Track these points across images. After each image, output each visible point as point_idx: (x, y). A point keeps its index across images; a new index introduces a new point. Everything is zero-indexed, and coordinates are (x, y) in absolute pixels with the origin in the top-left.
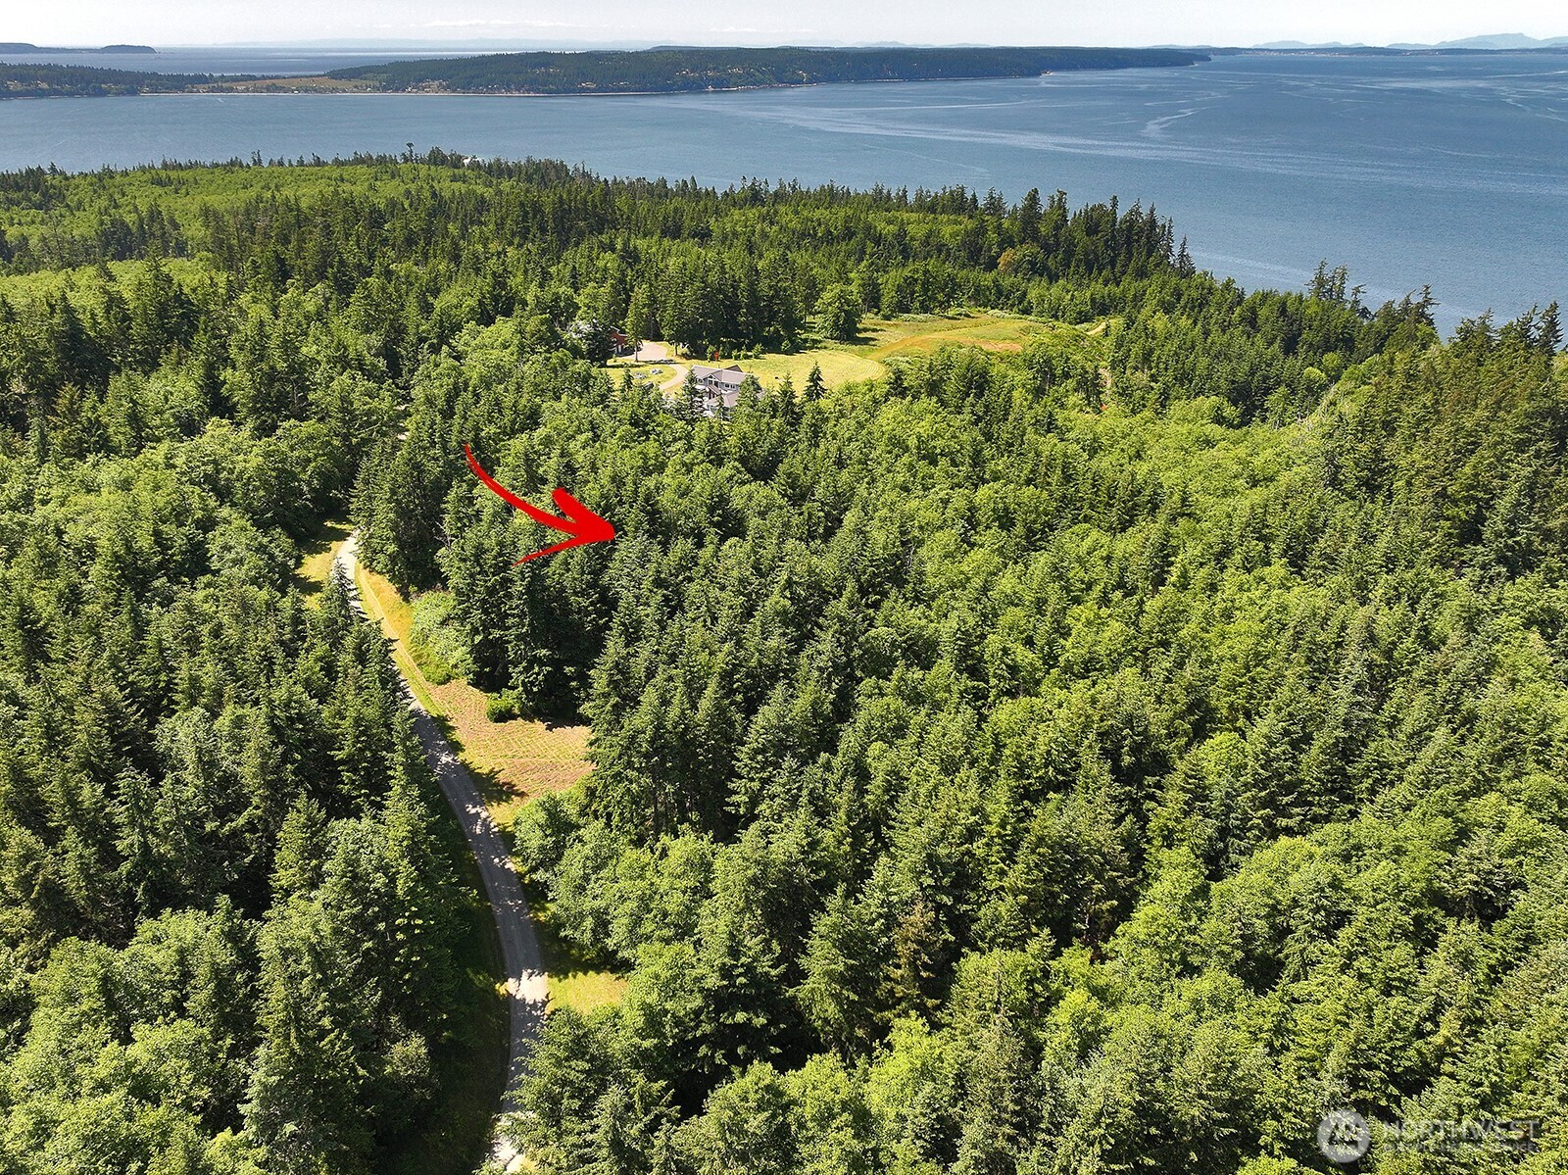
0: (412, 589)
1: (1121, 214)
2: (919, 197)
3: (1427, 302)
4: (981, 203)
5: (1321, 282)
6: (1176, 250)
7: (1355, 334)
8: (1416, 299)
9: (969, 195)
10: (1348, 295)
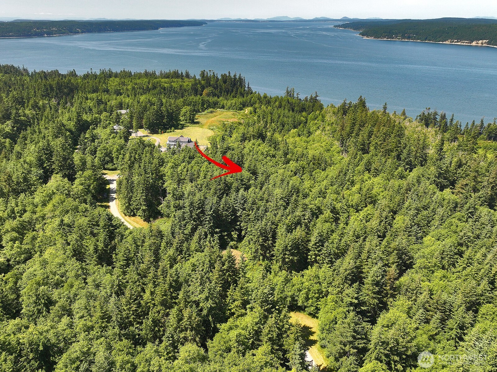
0: (151, 219)
1: (232, 76)
2: (161, 74)
3: (317, 96)
4: (184, 74)
5: (288, 92)
6: (247, 86)
7: (305, 107)
8: (314, 96)
9: (180, 73)
10: (295, 96)
